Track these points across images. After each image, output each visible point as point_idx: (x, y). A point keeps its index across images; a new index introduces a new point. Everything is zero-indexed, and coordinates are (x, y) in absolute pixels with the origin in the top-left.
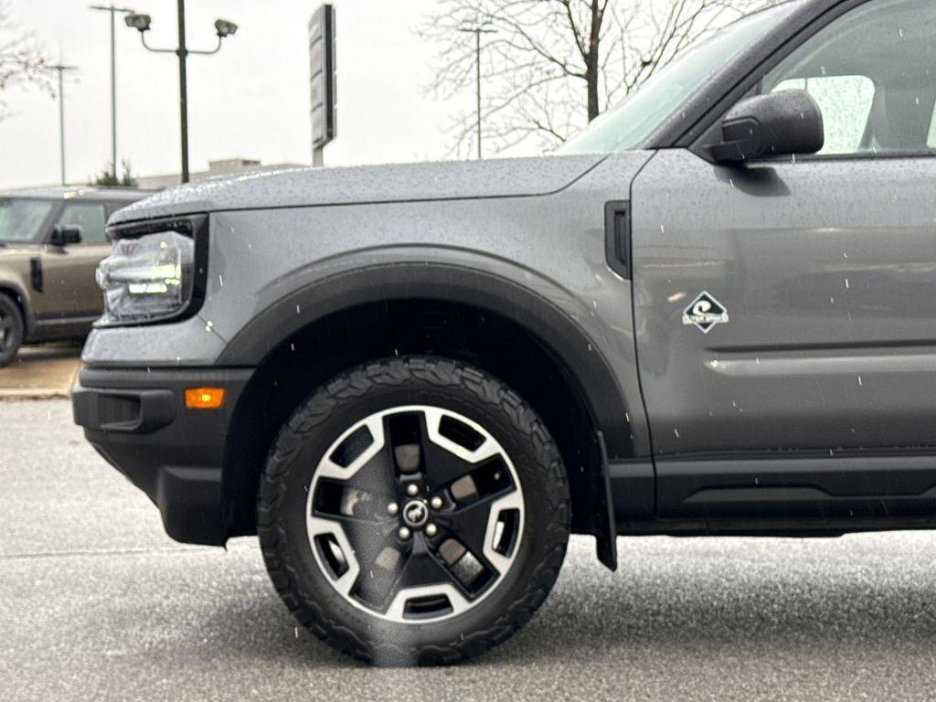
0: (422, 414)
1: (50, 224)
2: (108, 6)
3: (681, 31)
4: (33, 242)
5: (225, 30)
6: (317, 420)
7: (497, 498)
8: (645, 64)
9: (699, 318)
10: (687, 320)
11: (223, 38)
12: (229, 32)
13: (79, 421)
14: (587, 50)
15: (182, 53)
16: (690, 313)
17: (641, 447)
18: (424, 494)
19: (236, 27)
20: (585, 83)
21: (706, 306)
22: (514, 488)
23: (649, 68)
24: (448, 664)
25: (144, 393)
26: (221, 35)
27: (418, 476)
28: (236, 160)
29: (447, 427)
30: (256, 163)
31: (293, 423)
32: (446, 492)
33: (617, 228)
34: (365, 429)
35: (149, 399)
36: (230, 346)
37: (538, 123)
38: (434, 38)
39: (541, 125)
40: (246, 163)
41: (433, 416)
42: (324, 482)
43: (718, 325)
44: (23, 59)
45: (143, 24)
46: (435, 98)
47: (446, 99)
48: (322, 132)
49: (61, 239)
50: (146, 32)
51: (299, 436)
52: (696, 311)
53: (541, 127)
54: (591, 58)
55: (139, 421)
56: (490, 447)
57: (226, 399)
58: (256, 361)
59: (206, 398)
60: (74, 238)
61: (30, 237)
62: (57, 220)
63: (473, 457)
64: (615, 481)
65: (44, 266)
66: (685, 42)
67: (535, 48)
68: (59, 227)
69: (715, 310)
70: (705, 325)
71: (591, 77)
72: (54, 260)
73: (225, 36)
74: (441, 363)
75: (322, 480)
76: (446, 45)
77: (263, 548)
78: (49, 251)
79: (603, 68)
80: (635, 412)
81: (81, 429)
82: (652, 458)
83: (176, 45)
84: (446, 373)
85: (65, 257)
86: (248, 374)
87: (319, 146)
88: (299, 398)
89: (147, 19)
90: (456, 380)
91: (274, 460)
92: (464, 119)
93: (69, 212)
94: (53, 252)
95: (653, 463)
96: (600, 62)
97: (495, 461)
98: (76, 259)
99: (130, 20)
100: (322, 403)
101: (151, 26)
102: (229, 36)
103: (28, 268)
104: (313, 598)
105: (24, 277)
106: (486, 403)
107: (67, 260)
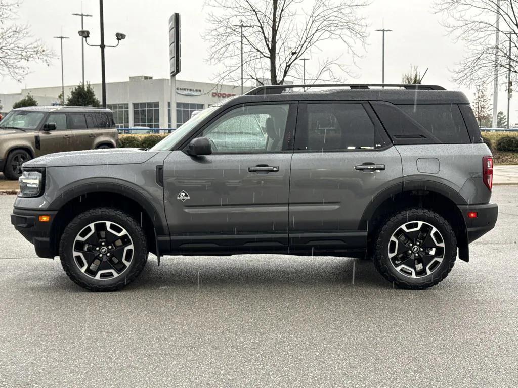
0: (105, 223)
1: (43, 122)
2: (81, 14)
3: (308, 41)
4: (35, 130)
5: (120, 38)
6: (75, 225)
7: (127, 246)
8: (293, 54)
9: (182, 197)
10: (178, 198)
11: (120, 41)
12: (122, 38)
13: (12, 223)
14: (270, 47)
15: (103, 46)
16: (179, 196)
17: (167, 232)
18: (107, 245)
19: (125, 36)
20: (269, 60)
21: (184, 194)
22: (131, 244)
23: (295, 56)
24: (112, 291)
25: (27, 217)
26: (118, 39)
27: (104, 240)
28: (141, 77)
29: (112, 227)
30: (151, 78)
31: (69, 226)
32: (113, 245)
33: (159, 172)
34: (89, 227)
35: (29, 219)
36: (51, 205)
37: (251, 76)
38: (208, 41)
39: (253, 77)
40: (146, 78)
41: (108, 224)
42: (78, 241)
43: (187, 199)
44: (36, 49)
45: (86, 35)
46: (210, 64)
47: (214, 65)
48: (174, 69)
49: (48, 128)
50: (87, 38)
51: (70, 229)
52: (181, 196)
53: (253, 78)
54: (272, 51)
55: (27, 224)
56: (124, 232)
57: (50, 219)
58: (58, 209)
59: (45, 219)
60: (53, 128)
61: (35, 127)
62: (46, 121)
63: (120, 235)
64: (158, 241)
65: (41, 139)
66: (309, 45)
67: (251, 45)
68: (47, 123)
69: (186, 195)
70: (183, 199)
71: (273, 58)
72: (45, 136)
73: (121, 40)
74: (110, 210)
75: (77, 241)
76: (214, 44)
77: (61, 259)
78: (43, 133)
79: (278, 54)
80: (164, 223)
81: (13, 226)
82: (170, 235)
83: (99, 43)
84: (111, 212)
85: (49, 135)
86: (56, 212)
87: (173, 75)
88: (70, 219)
89: (88, 33)
90: (114, 214)
91: (64, 235)
92: (220, 75)
93: (52, 117)
94: (45, 133)
95: (170, 236)
96: (277, 51)
97: (126, 236)
98: (54, 136)
99: (81, 33)
100: (77, 220)
101: (89, 35)
102: (122, 40)
103: (34, 140)
104: (74, 273)
105: (32, 143)
106: (123, 221)
107: (51, 136)
